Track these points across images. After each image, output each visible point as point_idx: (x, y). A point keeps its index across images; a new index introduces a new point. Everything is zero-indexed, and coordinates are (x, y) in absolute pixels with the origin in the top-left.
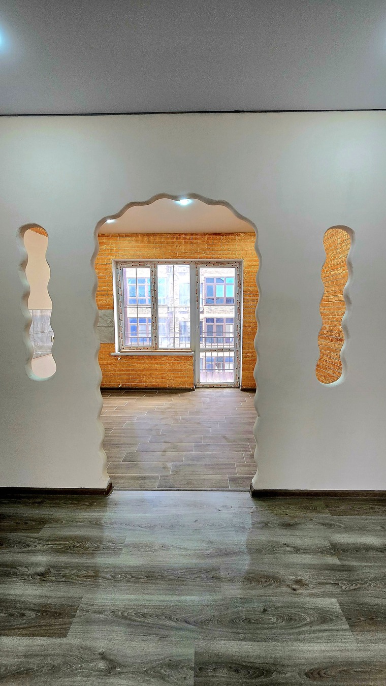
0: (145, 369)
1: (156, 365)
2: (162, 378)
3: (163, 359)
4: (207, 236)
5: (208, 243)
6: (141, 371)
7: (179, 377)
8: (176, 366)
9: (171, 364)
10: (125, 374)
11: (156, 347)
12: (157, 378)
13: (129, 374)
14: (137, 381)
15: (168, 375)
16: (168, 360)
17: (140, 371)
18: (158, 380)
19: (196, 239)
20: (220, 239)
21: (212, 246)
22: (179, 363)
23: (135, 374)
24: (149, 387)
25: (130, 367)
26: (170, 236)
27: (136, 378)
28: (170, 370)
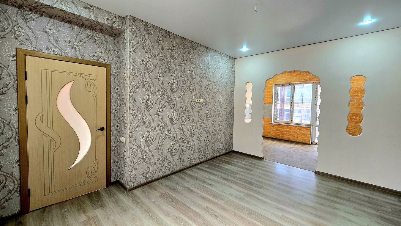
0: (285, 131)
1: (291, 130)
2: (293, 136)
3: (294, 127)
6: (283, 131)
7: (302, 137)
8: (301, 132)
9: (299, 130)
10: (275, 132)
11: (291, 122)
13: (277, 132)
14: (280, 136)
15: (296, 135)
16: (297, 128)
17: (282, 131)
18: (291, 137)
22: (303, 130)
23: (280, 133)
24: (286, 139)
25: (278, 129)
27: (280, 134)
28: (298, 133)
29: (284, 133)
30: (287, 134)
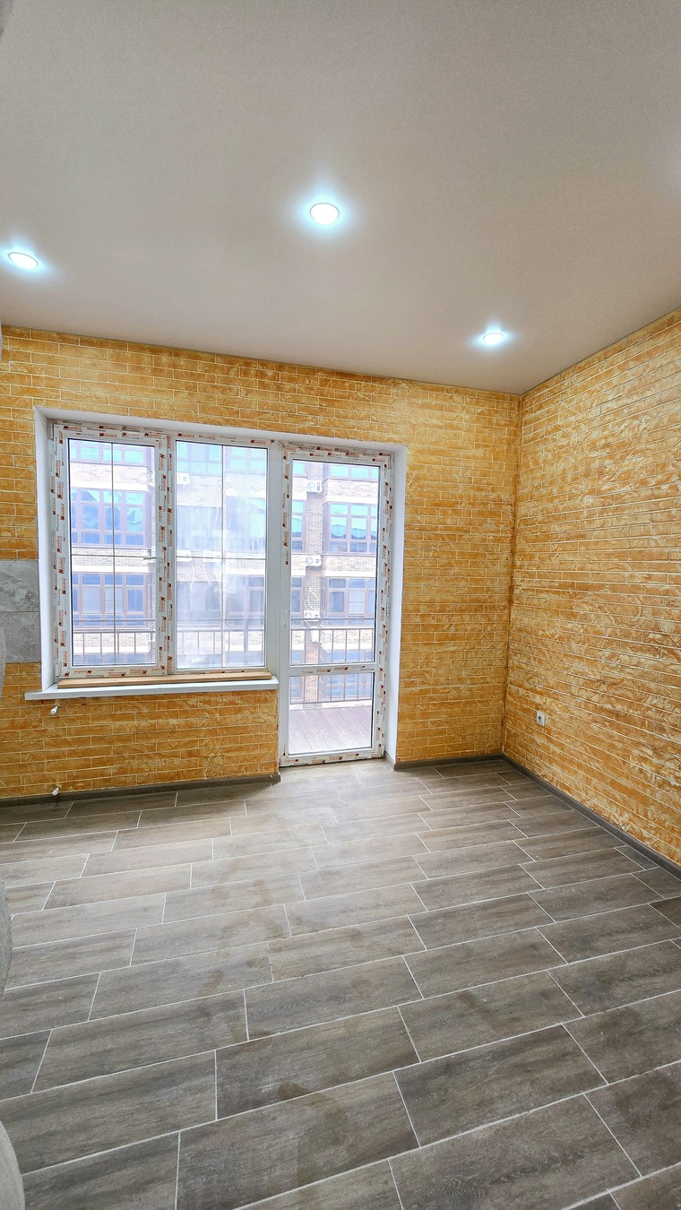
0: (140, 734)
1: (174, 721)
2: (190, 754)
3: (193, 701)
4: (320, 376)
5: (322, 395)
6: (128, 739)
7: (239, 749)
8: (232, 720)
9: (217, 715)
10: (72, 754)
11: (168, 669)
12: (175, 755)
13: (86, 753)
14: (111, 769)
15: (206, 745)
16: (209, 703)
17: (120, 739)
18: (177, 761)
19: (291, 380)
20: (351, 387)
21: (331, 403)
22: (239, 710)
23: (107, 751)
24: (151, 784)
25: (90, 730)
26: (219, 362)
27: (110, 762)
28: (212, 732)
29: (133, 744)
30: (152, 748)
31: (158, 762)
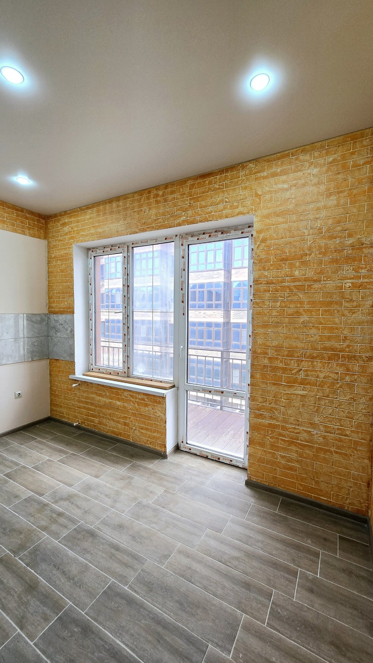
2: (125, 424)
4: (190, 183)
5: (191, 196)
6: (102, 407)
10: (84, 408)
11: (127, 373)
12: (118, 422)
13: (88, 409)
14: (96, 420)
15: (131, 421)
16: (132, 396)
18: (120, 426)
19: (172, 192)
20: (210, 183)
21: (196, 199)
22: (146, 405)
23: (94, 410)
25: (89, 398)
29: (103, 410)
31: (112, 423)
